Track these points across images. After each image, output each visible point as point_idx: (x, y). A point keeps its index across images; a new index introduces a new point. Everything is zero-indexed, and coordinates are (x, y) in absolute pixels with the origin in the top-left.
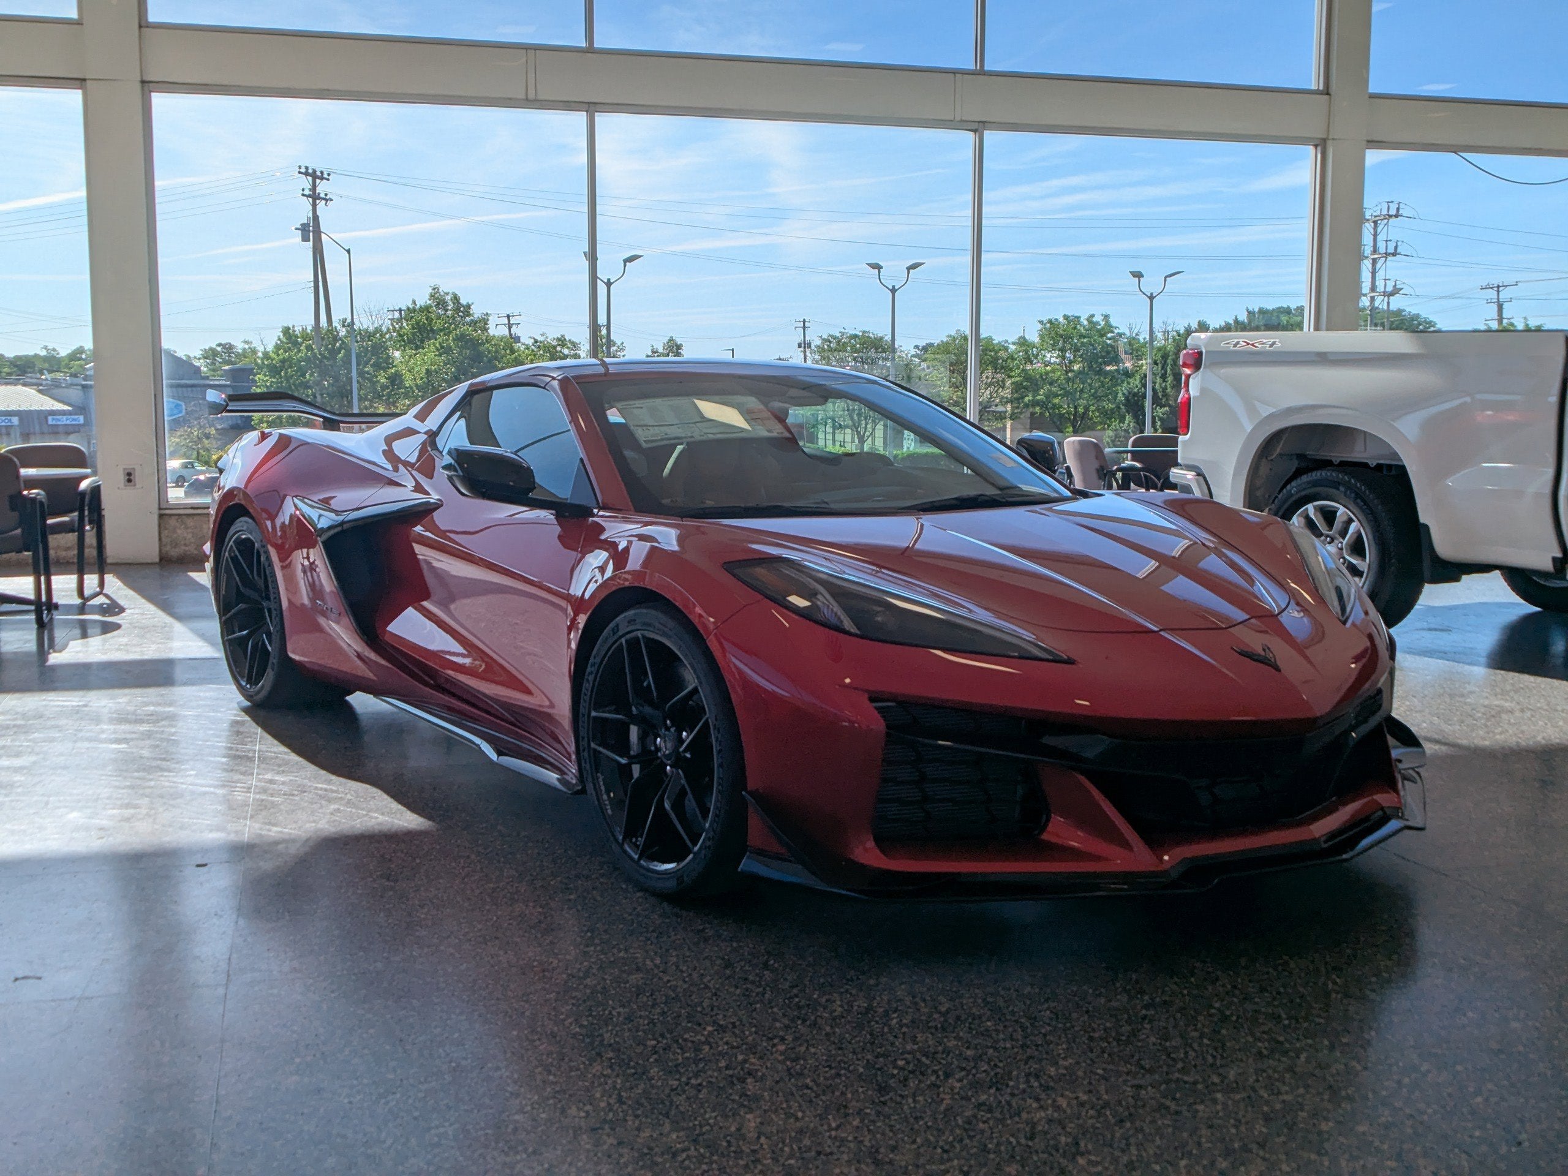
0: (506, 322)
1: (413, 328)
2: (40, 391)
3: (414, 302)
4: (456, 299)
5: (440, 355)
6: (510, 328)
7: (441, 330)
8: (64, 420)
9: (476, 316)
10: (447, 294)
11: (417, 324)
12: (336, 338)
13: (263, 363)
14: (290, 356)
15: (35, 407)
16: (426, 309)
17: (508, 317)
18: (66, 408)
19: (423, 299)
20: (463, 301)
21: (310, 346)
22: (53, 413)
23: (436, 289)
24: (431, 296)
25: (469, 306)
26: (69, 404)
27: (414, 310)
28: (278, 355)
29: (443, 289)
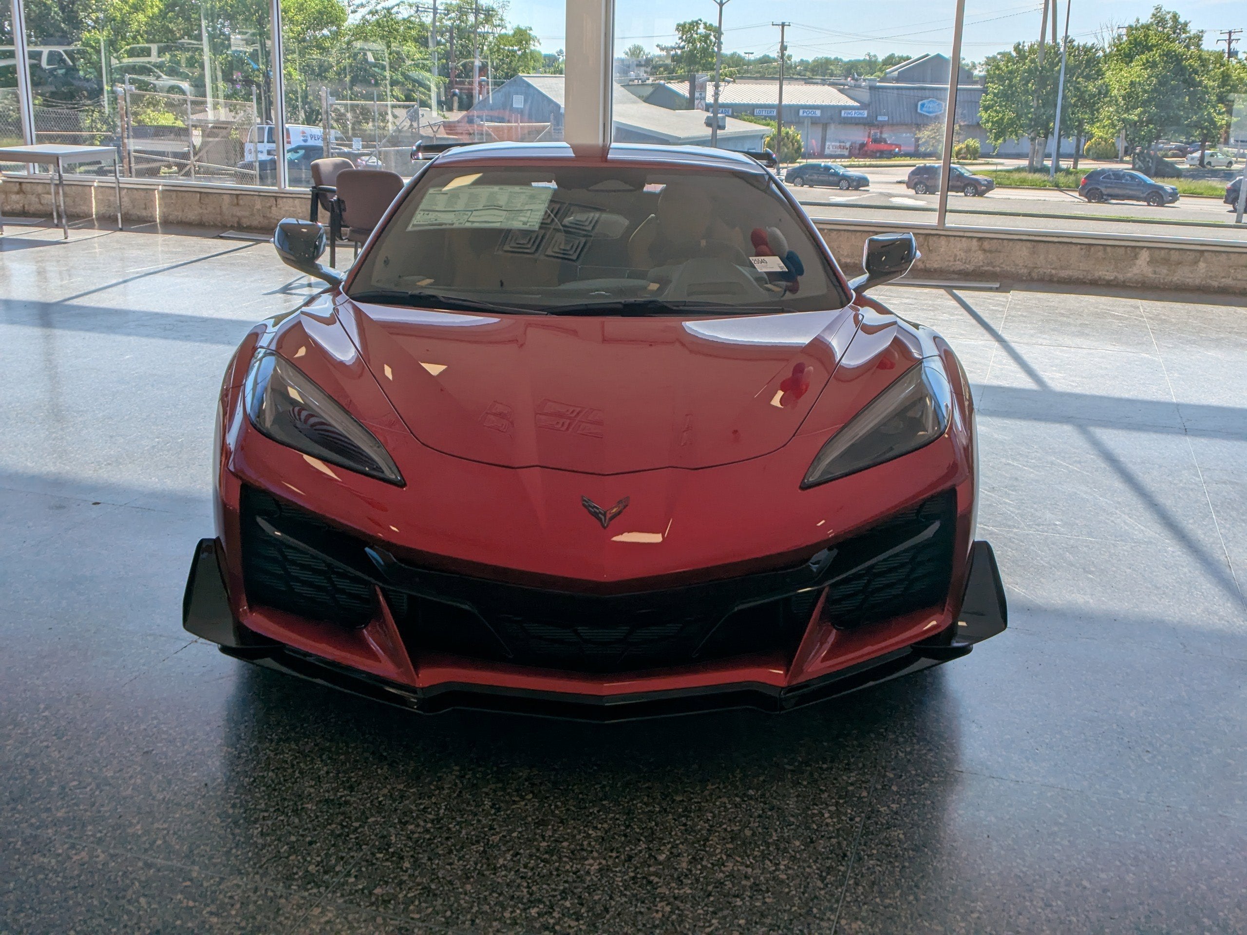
0: (1227, 38)
1: (1131, 43)
2: (840, 91)
3: (1138, 20)
4: (1175, 17)
5: (1146, 69)
6: (1229, 44)
7: (1155, 46)
8: (853, 114)
9: (1192, 33)
10: (1169, 13)
11: (1135, 40)
12: (1057, 54)
13: (995, 73)
14: (1018, 68)
15: (834, 103)
16: (1147, 27)
17: (1230, 33)
18: (856, 104)
19: (1146, 18)
20: (1182, 20)
21: (1034, 59)
22: (845, 108)
23: (1158, 9)
24: (1154, 15)
25: (1186, 24)
26: (858, 101)
27: (1136, 29)
28: (1007, 67)
29: (1166, 8)
